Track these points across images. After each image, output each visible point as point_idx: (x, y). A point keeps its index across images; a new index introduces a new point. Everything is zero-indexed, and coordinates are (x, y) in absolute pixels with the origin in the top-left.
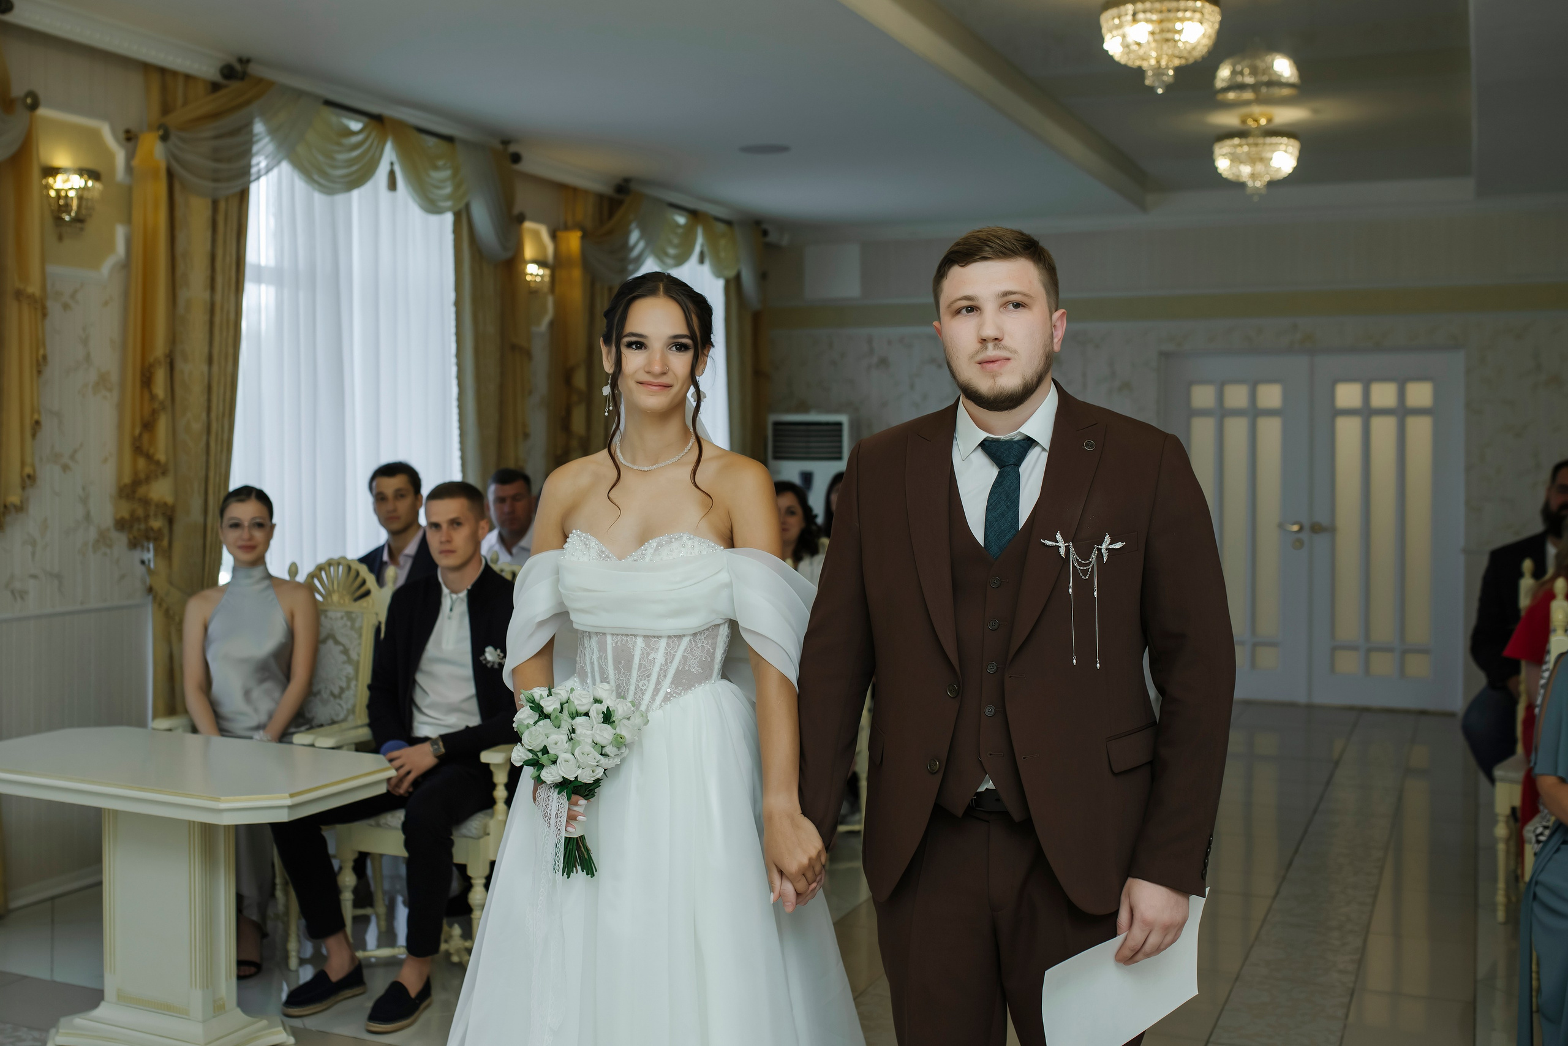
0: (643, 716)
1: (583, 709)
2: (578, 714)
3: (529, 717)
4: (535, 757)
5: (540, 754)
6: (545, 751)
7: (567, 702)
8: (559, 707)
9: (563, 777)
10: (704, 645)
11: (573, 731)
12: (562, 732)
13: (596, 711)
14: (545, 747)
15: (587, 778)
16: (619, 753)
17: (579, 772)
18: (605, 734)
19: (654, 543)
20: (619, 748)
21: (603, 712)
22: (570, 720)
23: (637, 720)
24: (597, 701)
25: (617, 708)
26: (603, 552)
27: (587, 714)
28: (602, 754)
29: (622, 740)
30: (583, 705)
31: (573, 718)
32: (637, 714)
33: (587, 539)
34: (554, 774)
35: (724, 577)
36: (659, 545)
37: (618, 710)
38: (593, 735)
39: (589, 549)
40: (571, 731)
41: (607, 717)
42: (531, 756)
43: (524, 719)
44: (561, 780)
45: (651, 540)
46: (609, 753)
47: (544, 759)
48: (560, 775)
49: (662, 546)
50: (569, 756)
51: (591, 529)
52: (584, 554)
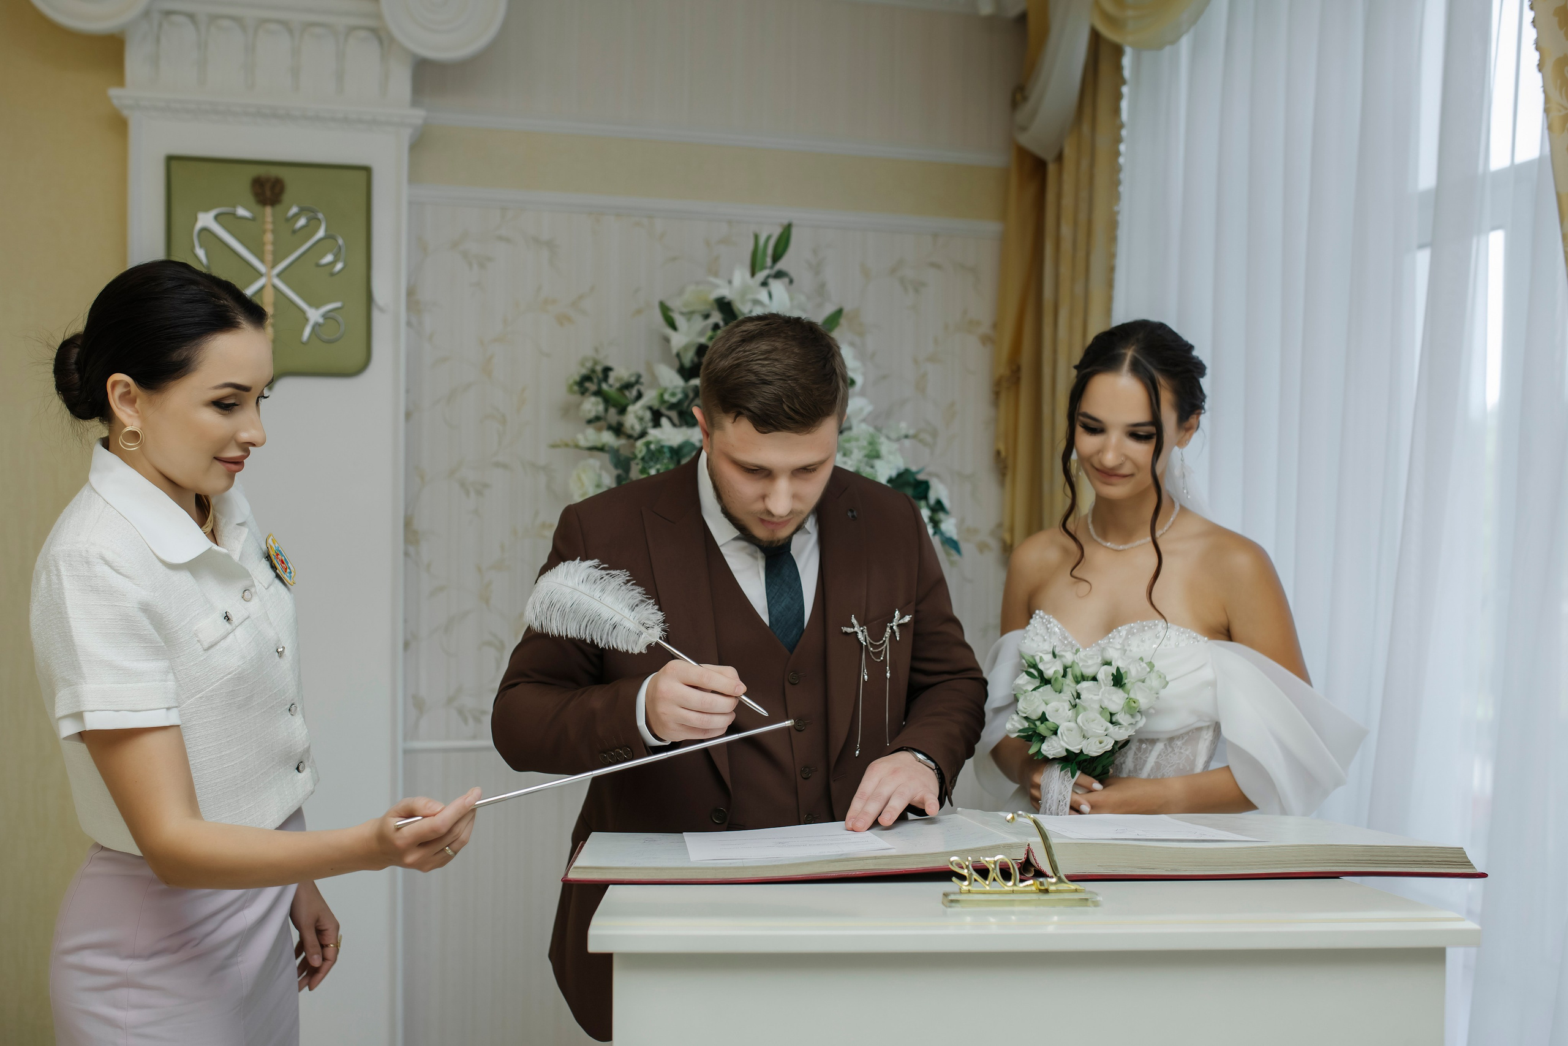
0: (1160, 677)
1: (1089, 672)
2: (1084, 678)
3: (1028, 683)
4: (1032, 726)
5: (1038, 723)
6: (1043, 718)
7: (1071, 667)
8: (1062, 672)
9: (1067, 750)
10: (1182, 751)
11: (1079, 696)
12: (1064, 698)
13: (1105, 674)
14: (1044, 714)
15: (1094, 749)
16: (1133, 721)
17: (1085, 742)
18: (1115, 700)
19: (1123, 630)
20: (1132, 716)
21: (1113, 674)
22: (1073, 684)
23: (1154, 682)
24: (1108, 663)
25: (1129, 669)
26: (1066, 638)
27: (1094, 679)
28: (1111, 722)
29: (1134, 705)
30: (1089, 667)
31: (1078, 682)
32: (1153, 675)
33: (1050, 622)
34: (1056, 745)
35: (1208, 674)
36: (1130, 633)
37: (1130, 672)
38: (1101, 700)
39: (1050, 633)
40: (1075, 697)
41: (1118, 680)
42: (1026, 725)
43: (1024, 685)
44: (1064, 754)
45: (1121, 626)
46: (1121, 721)
47: (1042, 728)
48: (1062, 747)
49: (1133, 634)
50: (1072, 725)
51: (1055, 612)
52: (1045, 640)
